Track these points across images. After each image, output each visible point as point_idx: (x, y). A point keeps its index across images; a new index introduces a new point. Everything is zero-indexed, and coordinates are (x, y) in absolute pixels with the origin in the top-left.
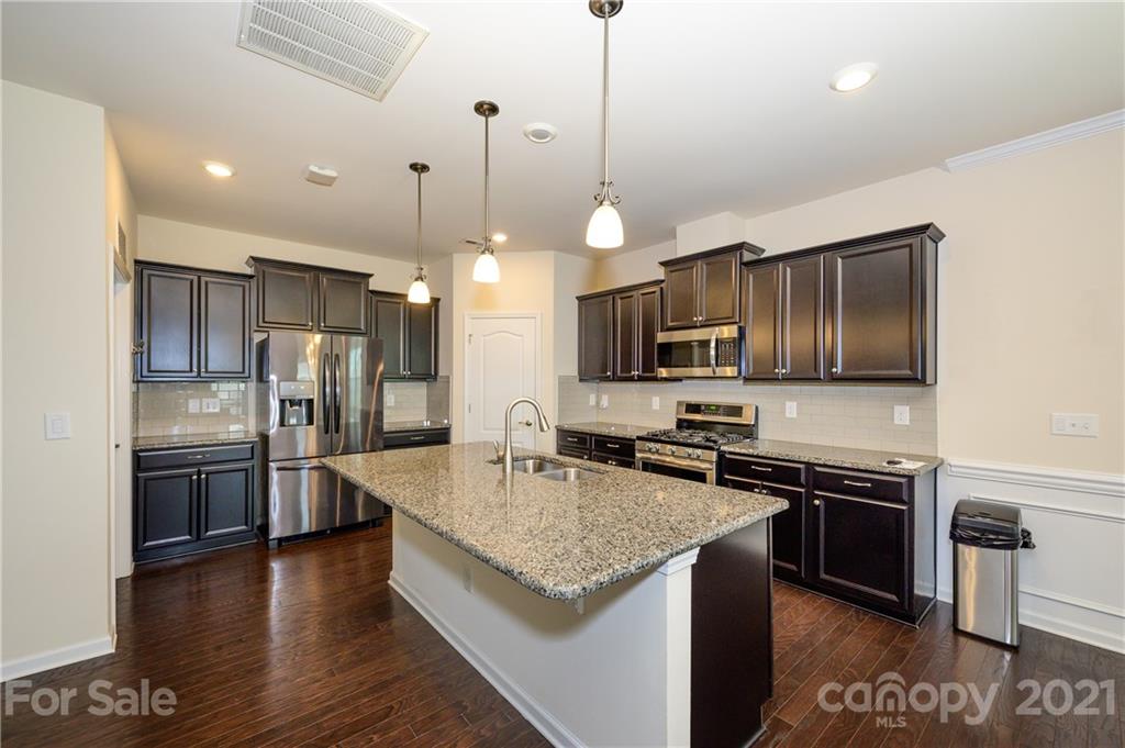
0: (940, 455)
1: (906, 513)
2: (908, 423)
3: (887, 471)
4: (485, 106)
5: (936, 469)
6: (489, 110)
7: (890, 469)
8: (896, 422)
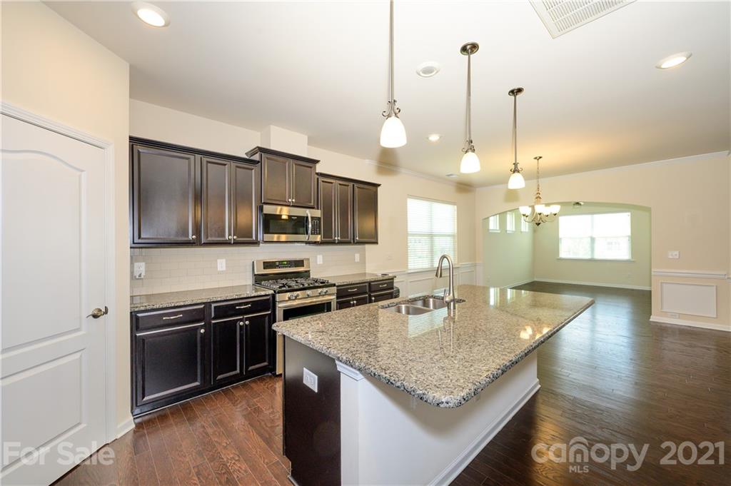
2: (359, 261)
4: (468, 47)
6: (471, 48)
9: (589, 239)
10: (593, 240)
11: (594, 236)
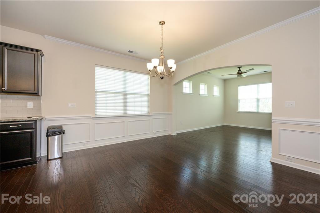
0: (42, 116)
1: (34, 132)
2: (32, 107)
3: (28, 120)
5: (41, 119)
7: (29, 119)
8: (28, 107)
9: (256, 100)
10: (258, 100)
11: (259, 97)
